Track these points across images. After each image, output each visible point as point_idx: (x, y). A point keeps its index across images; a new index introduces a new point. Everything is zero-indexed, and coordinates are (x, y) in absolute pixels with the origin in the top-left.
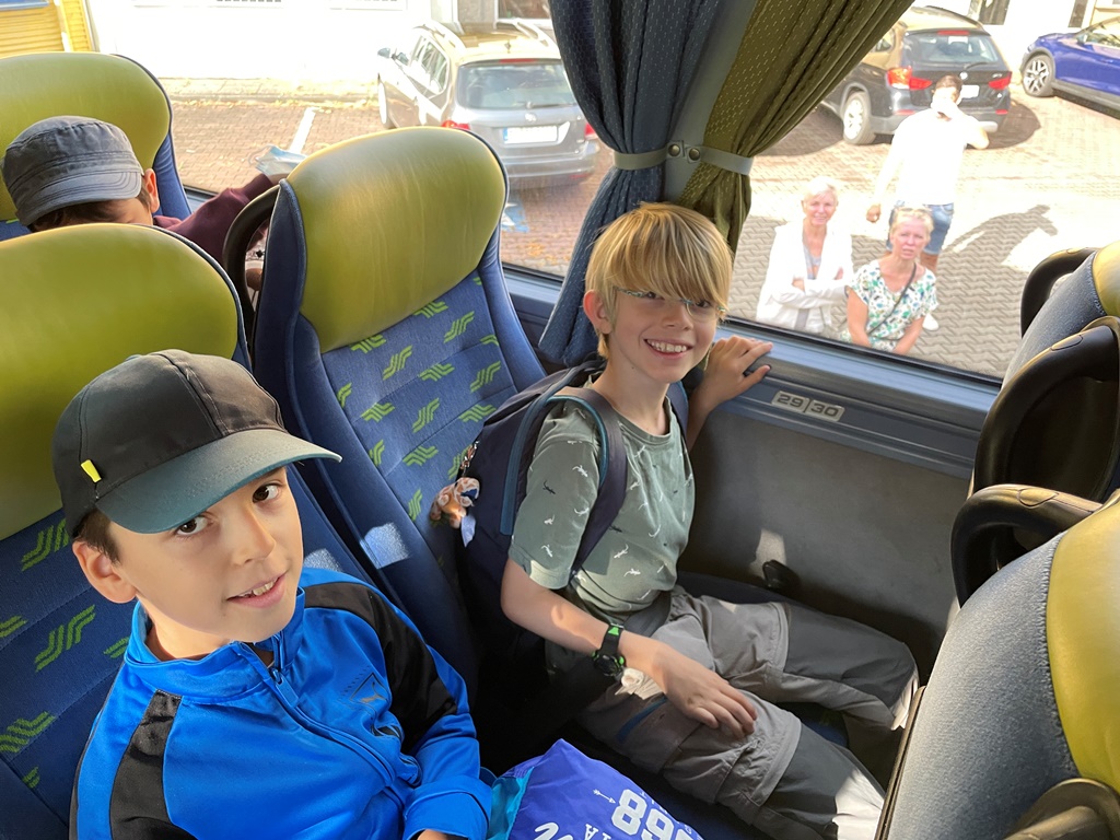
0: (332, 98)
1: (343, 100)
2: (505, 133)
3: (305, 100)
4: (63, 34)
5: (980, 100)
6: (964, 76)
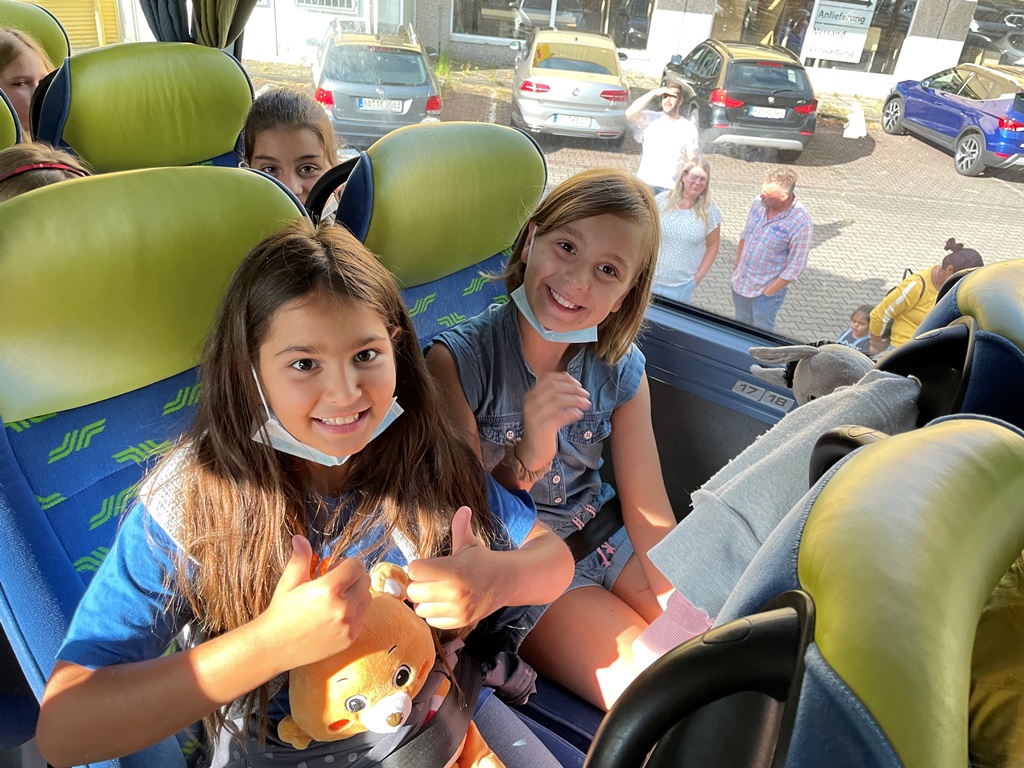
2: (361, 102)
5: (787, 122)
6: (771, 100)
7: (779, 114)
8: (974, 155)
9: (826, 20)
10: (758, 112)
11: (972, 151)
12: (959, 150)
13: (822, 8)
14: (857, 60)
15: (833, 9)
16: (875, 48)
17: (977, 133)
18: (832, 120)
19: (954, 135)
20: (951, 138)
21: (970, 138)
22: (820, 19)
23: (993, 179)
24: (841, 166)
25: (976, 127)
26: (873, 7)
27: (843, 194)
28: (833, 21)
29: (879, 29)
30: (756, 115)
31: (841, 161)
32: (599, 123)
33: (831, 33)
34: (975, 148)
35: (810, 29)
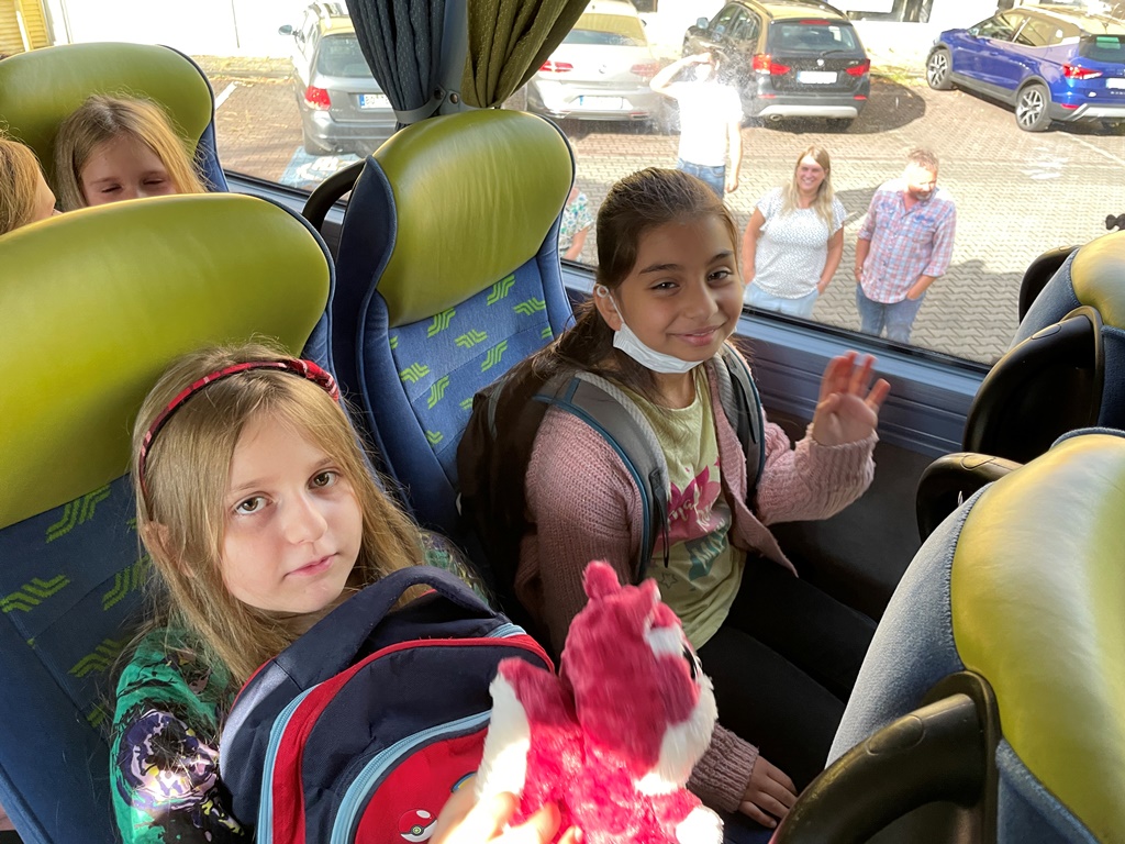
0: (257, 74)
1: (267, 76)
2: (362, 99)
3: (231, 75)
5: (839, 86)
6: (821, 63)
7: (830, 78)
8: (1038, 109)
10: (807, 77)
11: (1036, 104)
12: (1021, 104)
17: (1039, 83)
19: (1012, 87)
20: (1010, 91)
21: (1031, 90)
23: (1059, 133)
24: (896, 131)
25: (1036, 77)
30: (804, 82)
31: (896, 126)
32: (631, 103)
34: (1038, 100)
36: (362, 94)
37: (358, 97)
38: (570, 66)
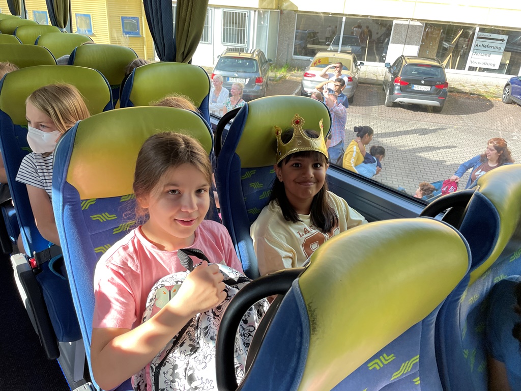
2: (228, 79)
4: (145, 46)
5: (431, 92)
6: (423, 82)
7: (427, 88)
9: (480, 48)
10: (417, 88)
13: (477, 42)
14: (497, 67)
15: (484, 43)
16: (508, 62)
18: (475, 96)
22: (477, 48)
24: (465, 115)
26: (505, 42)
27: (456, 127)
28: (484, 49)
29: (510, 53)
30: (415, 89)
31: (467, 113)
33: (482, 54)
35: (471, 53)
36: (228, 77)
37: (227, 78)
38: (315, 75)
